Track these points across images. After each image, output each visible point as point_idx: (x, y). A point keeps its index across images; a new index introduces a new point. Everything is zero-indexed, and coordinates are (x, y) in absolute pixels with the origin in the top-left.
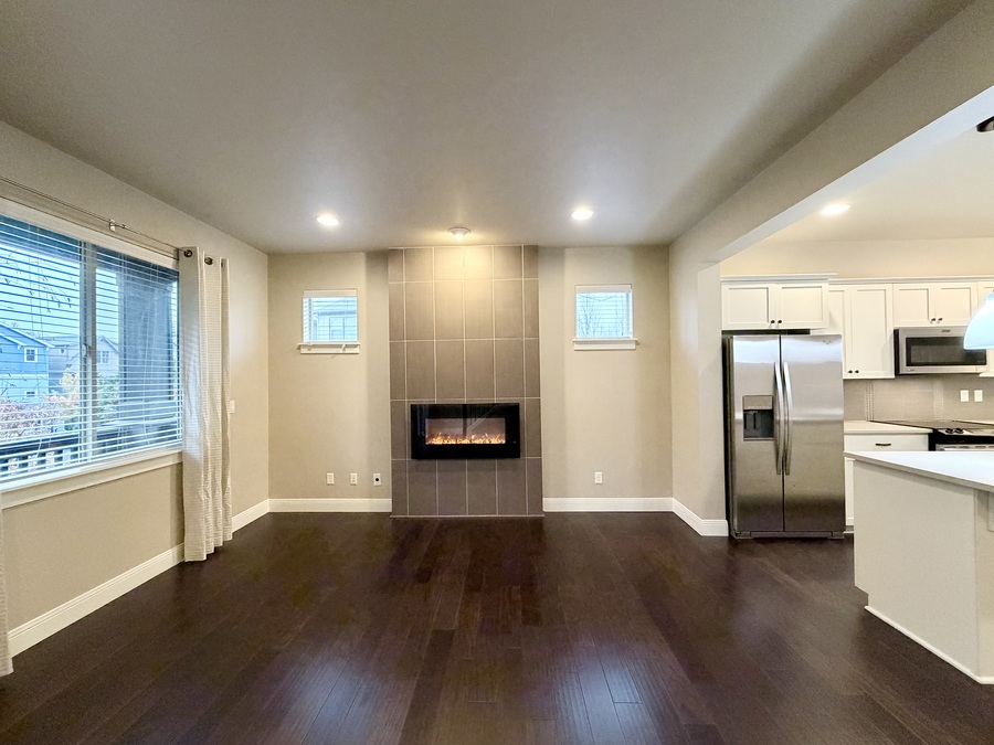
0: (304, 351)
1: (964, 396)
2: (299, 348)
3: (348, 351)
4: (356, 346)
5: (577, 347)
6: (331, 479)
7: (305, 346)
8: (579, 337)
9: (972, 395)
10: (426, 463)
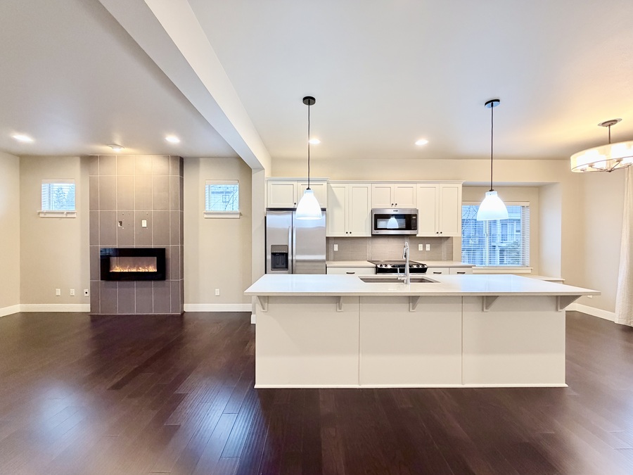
0: (42, 215)
1: (421, 246)
2: (39, 213)
3: (69, 216)
4: (74, 213)
5: (206, 216)
6: (58, 292)
7: (42, 213)
8: (207, 209)
9: (424, 247)
10: (111, 283)
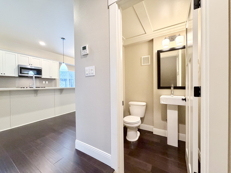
1: (44, 82)
